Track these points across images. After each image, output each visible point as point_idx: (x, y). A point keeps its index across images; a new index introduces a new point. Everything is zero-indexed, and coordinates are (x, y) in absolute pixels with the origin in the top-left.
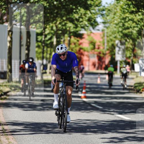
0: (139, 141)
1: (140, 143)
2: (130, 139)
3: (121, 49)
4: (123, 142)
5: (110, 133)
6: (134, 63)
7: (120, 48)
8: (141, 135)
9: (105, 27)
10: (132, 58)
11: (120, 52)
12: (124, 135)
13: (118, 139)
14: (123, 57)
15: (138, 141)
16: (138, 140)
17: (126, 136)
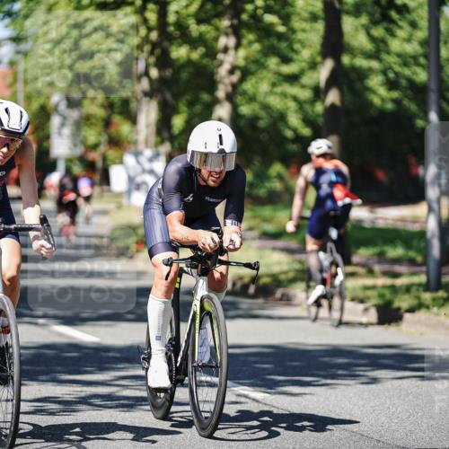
0: (126, 409)
1: (127, 414)
2: (98, 402)
3: (70, 122)
4: (74, 411)
5: (34, 383)
6: (109, 162)
7: (64, 118)
8: (133, 391)
9: (18, 52)
10: (102, 148)
11: (67, 131)
12: (79, 389)
13: (60, 403)
14: (75, 145)
15: (121, 409)
16: (123, 406)
17: (83, 394)
